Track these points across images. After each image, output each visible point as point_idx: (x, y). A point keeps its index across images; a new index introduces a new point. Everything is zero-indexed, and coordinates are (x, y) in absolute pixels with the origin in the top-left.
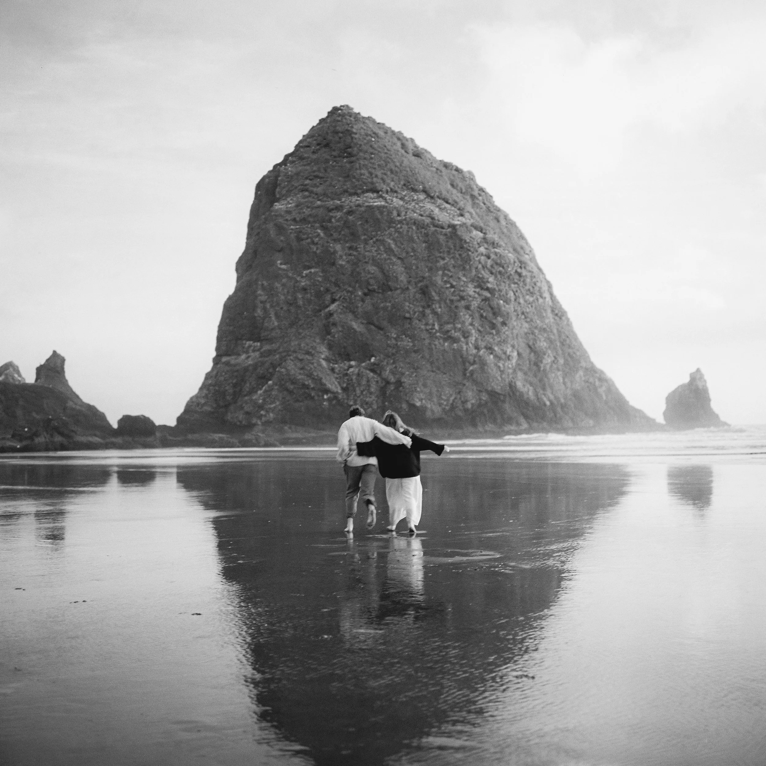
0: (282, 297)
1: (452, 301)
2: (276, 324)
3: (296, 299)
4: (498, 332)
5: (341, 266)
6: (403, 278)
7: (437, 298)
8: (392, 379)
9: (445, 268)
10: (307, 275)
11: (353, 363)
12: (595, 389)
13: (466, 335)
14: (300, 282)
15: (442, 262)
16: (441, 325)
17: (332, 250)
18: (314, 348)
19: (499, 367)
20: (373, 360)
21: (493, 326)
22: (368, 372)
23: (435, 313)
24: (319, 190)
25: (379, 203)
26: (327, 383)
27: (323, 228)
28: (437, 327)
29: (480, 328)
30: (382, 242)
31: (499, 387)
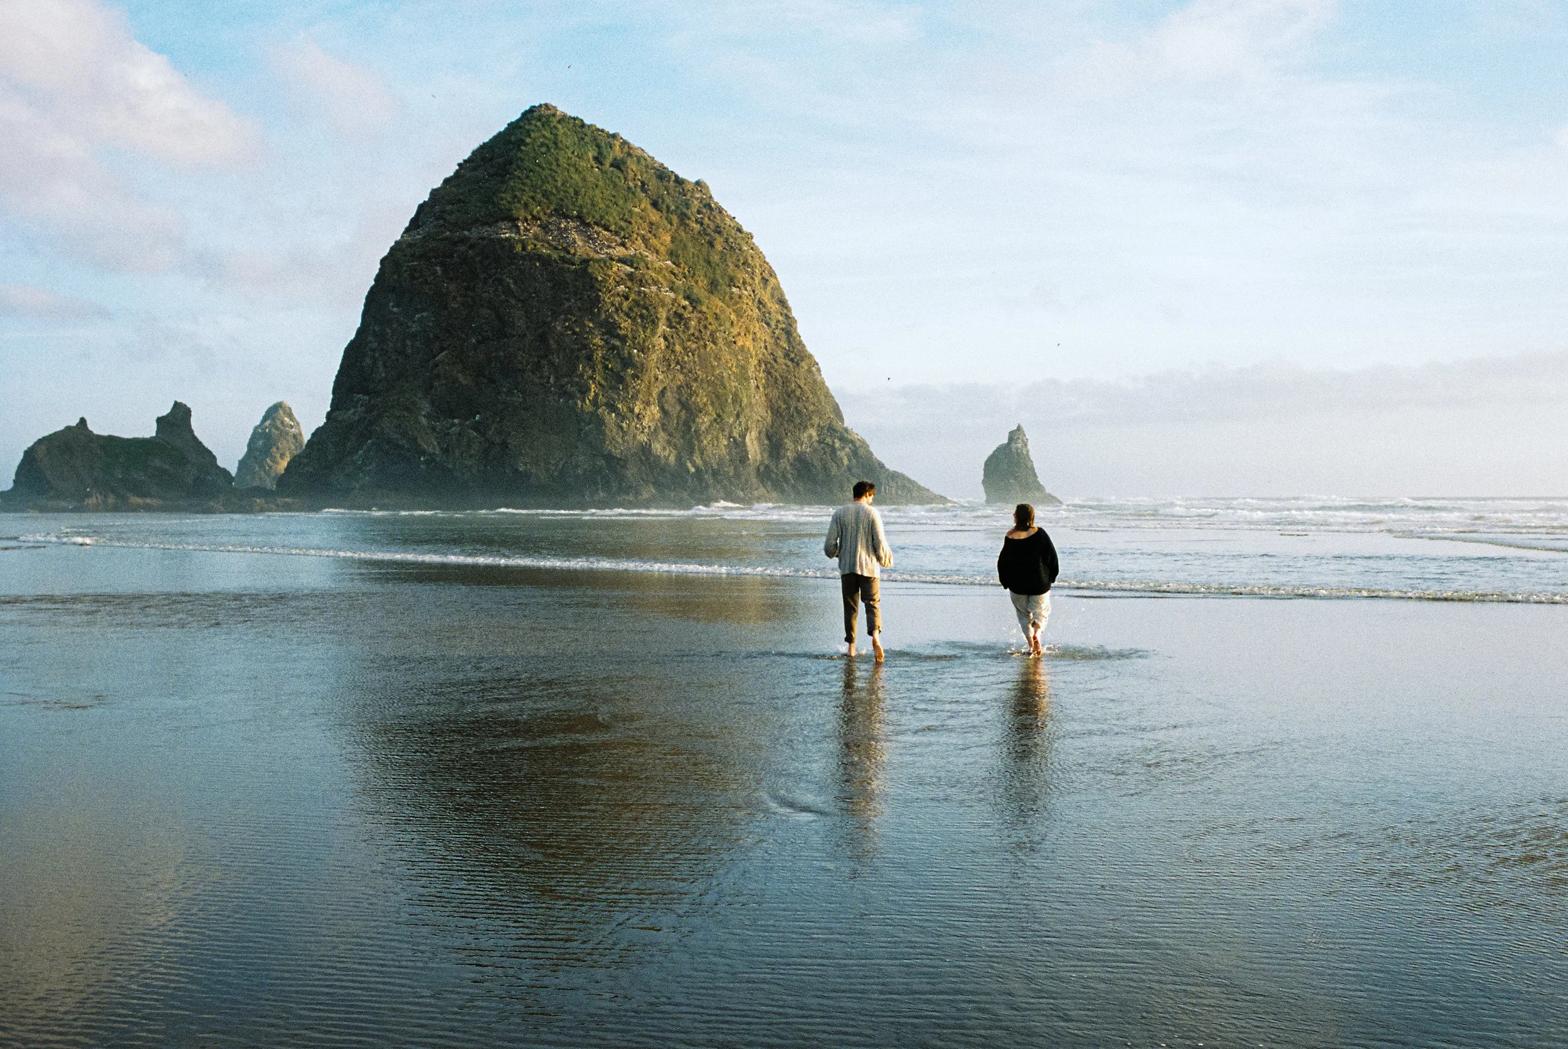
0: (391, 345)
1: (572, 351)
2: (383, 375)
3: (404, 346)
4: (626, 389)
5: (454, 309)
6: (521, 323)
7: (554, 346)
8: (498, 440)
9: (569, 311)
10: (419, 319)
11: (456, 421)
13: (584, 391)
14: (411, 327)
15: (567, 305)
16: (557, 378)
17: (444, 290)
18: (414, 403)
19: (621, 428)
20: (477, 417)
21: (621, 380)
22: (472, 431)
23: (551, 364)
25: (508, 234)
26: (422, 443)
27: (442, 264)
28: (552, 380)
29: (603, 382)
30: (500, 281)
31: (618, 451)
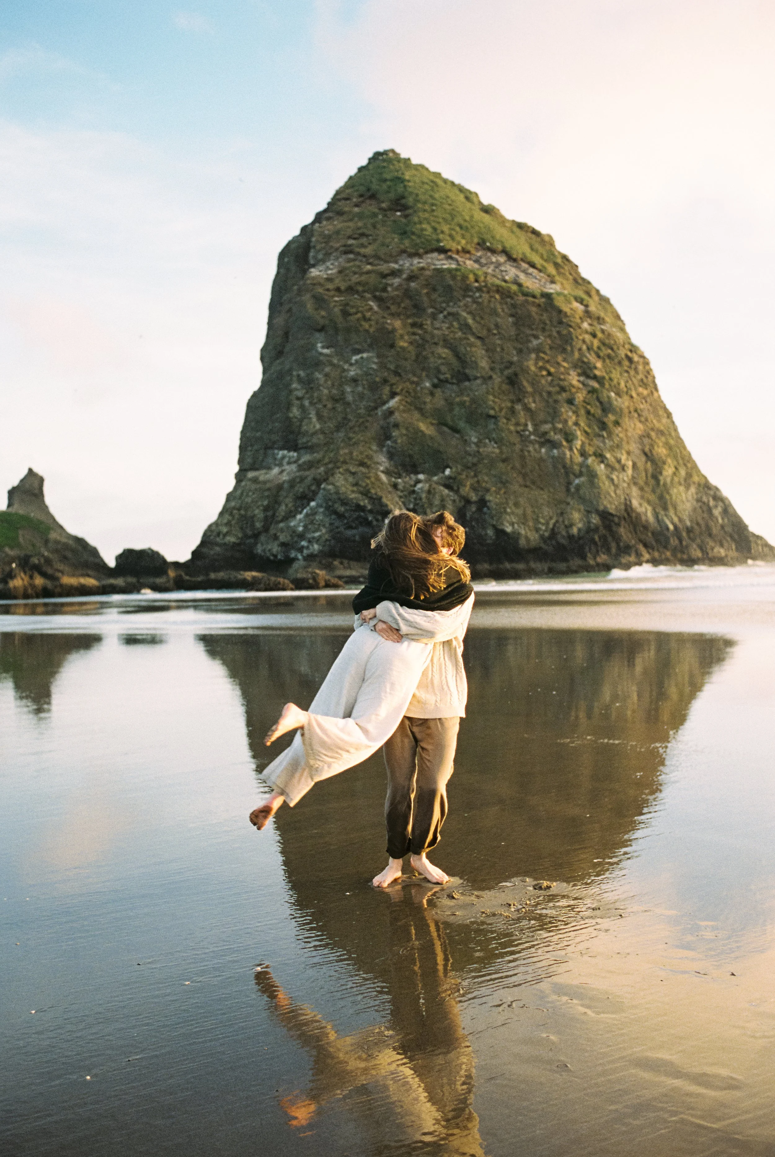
0: (326, 391)
1: (549, 393)
2: (318, 426)
3: (343, 393)
4: (610, 434)
5: (402, 348)
6: (484, 363)
7: (530, 389)
8: (474, 498)
9: (538, 350)
10: (356, 361)
11: (421, 477)
12: (710, 510)
13: (569, 438)
14: (348, 370)
15: (535, 342)
16: (535, 425)
17: (390, 327)
18: (370, 457)
19: (612, 480)
20: (448, 472)
21: (603, 426)
22: (442, 488)
23: (527, 409)
24: (368, 251)
25: (447, 265)
26: (388, 503)
27: (376, 298)
28: (530, 428)
29: (587, 429)
30: (455, 316)
31: (614, 507)
